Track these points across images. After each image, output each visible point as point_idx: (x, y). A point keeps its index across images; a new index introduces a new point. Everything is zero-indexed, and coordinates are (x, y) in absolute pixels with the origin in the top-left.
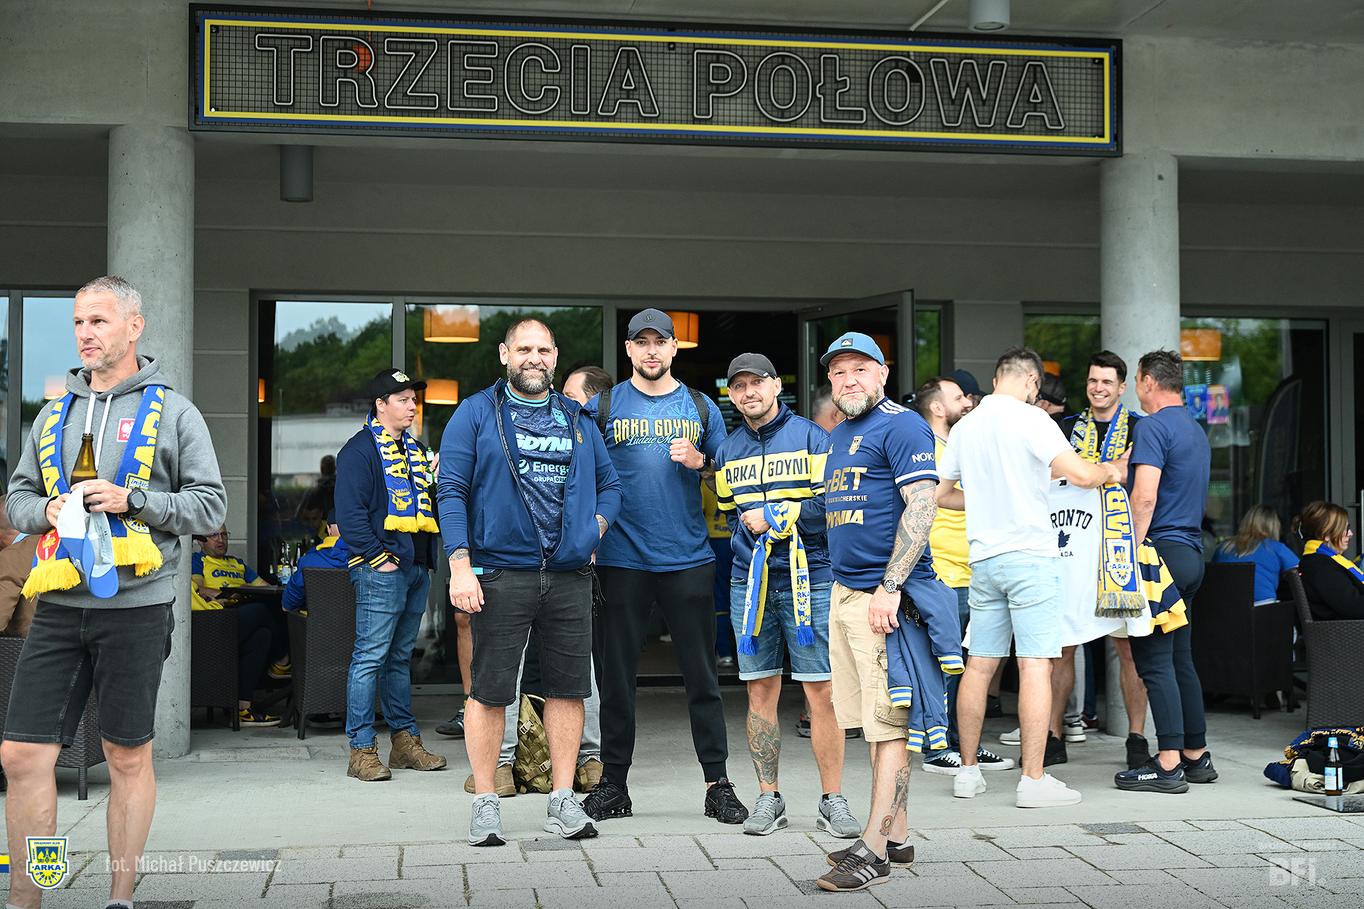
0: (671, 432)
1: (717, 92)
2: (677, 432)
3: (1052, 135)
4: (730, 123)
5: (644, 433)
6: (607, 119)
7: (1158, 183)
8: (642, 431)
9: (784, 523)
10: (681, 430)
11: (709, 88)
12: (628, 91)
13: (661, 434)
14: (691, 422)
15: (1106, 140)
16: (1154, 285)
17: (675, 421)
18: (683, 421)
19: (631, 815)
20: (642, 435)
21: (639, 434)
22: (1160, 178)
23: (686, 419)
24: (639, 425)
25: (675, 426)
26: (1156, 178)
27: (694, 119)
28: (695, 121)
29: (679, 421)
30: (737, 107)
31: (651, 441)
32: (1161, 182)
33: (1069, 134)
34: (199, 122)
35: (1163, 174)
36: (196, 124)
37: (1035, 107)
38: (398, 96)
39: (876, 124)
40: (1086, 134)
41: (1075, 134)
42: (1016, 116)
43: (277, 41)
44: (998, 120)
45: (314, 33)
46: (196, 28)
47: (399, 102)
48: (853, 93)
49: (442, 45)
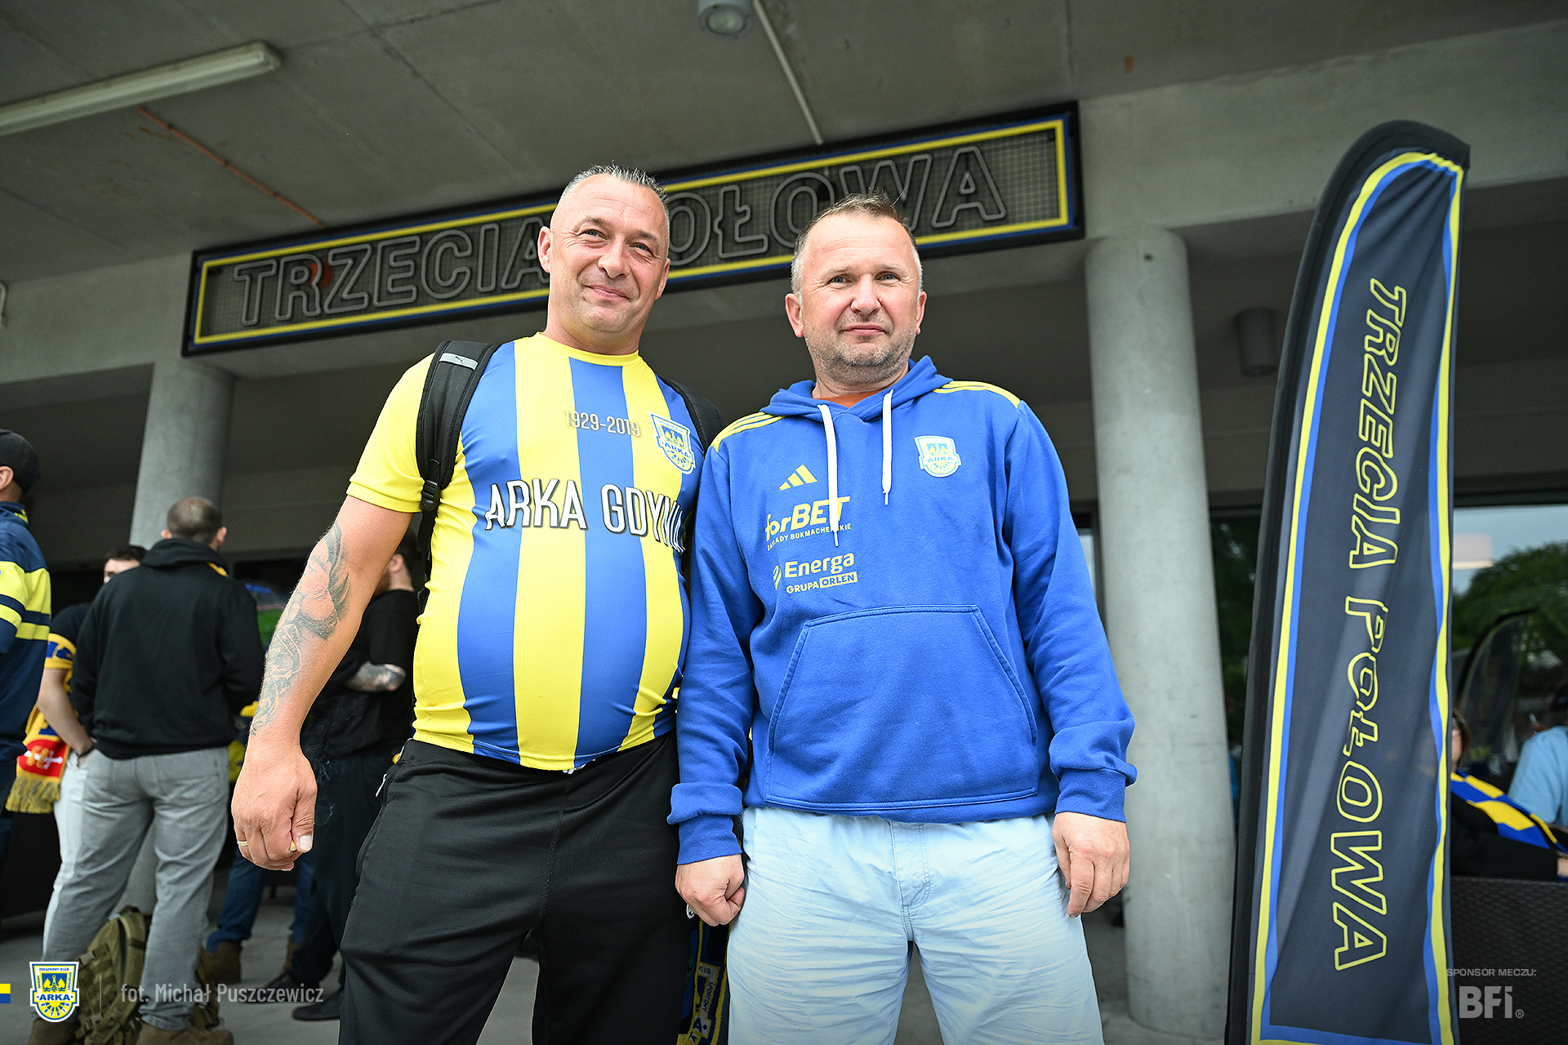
3: (992, 227)
6: (513, 291)
7: (1145, 266)
15: (1063, 220)
16: (1147, 391)
22: (1148, 258)
26: (1142, 260)
32: (1149, 264)
33: (1014, 222)
34: (191, 349)
35: (1152, 252)
36: (189, 350)
37: (968, 198)
38: (338, 300)
39: (781, 249)
40: (1036, 219)
41: (1021, 221)
42: (944, 213)
43: (253, 270)
44: (922, 222)
45: (278, 258)
46: (195, 270)
47: (339, 306)
48: (755, 221)
49: (374, 250)
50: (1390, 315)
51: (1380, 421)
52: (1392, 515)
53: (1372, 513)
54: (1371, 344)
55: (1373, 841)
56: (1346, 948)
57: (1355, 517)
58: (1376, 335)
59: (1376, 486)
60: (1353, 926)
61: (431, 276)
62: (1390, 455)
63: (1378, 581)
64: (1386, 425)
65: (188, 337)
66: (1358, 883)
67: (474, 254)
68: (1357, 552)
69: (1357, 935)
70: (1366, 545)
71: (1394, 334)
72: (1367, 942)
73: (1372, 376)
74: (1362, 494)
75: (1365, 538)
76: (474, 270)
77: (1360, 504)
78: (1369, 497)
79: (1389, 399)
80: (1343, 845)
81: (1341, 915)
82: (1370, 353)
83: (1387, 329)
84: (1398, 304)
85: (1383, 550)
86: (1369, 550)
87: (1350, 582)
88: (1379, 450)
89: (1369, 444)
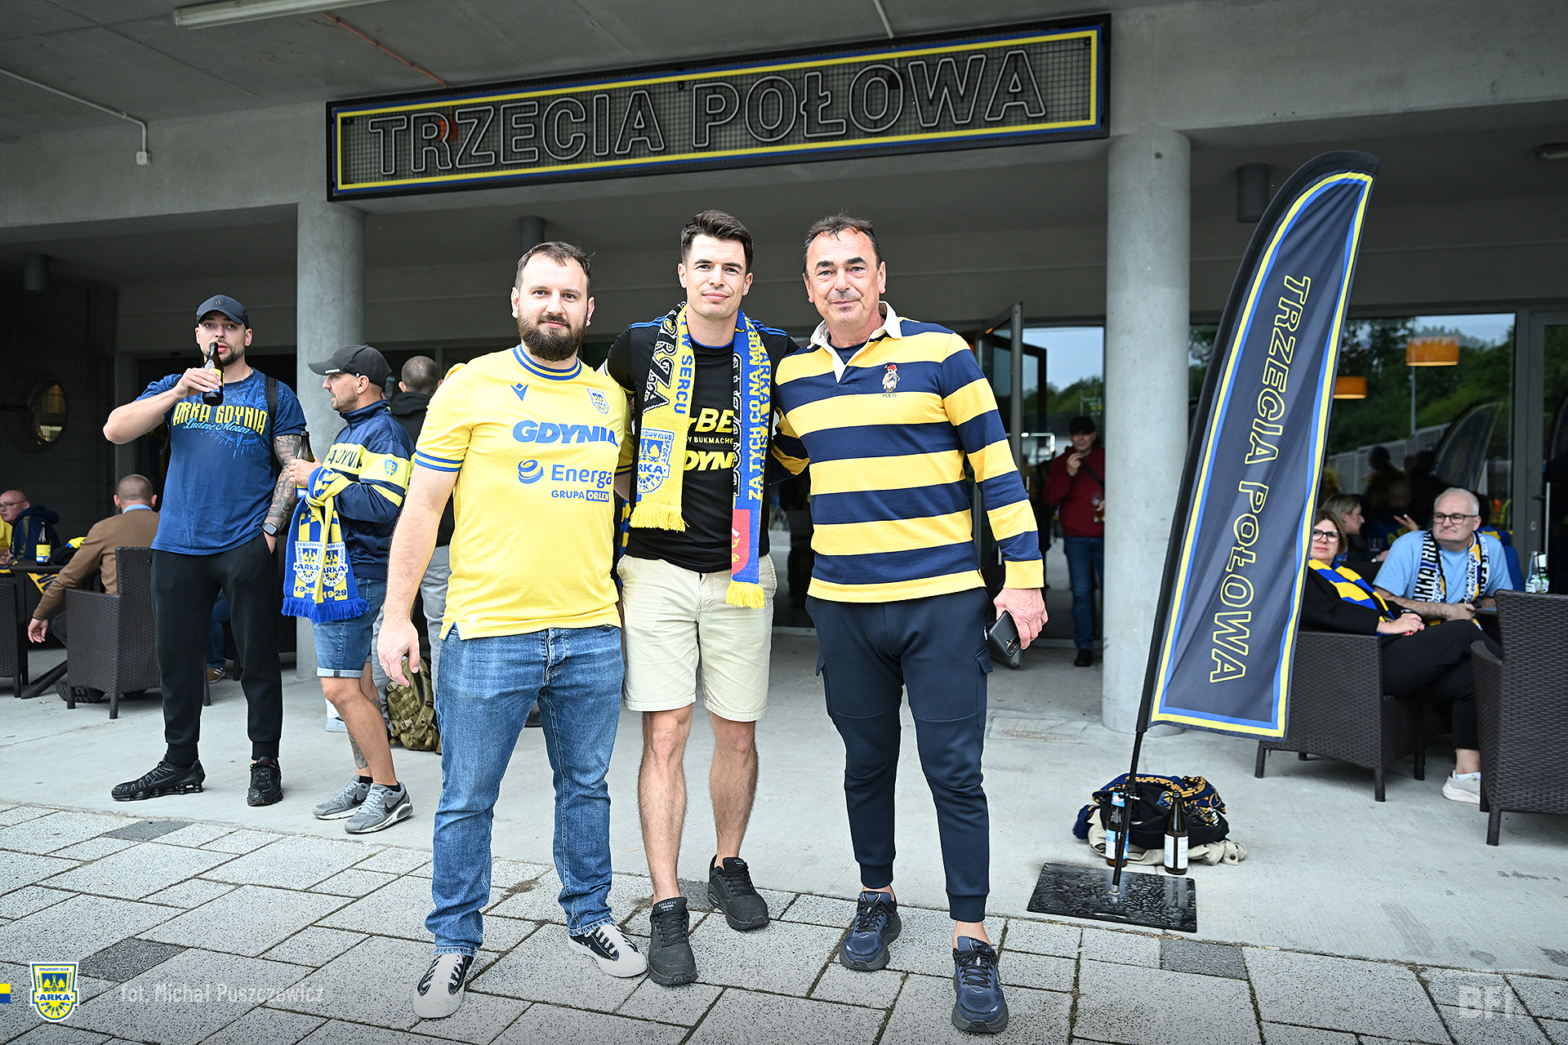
0: (231, 419)
1: (714, 121)
2: (238, 419)
3: (1034, 123)
4: (731, 148)
5: (204, 419)
6: (624, 156)
7: (1156, 162)
8: (202, 416)
9: (321, 491)
10: (242, 419)
11: (708, 118)
12: (640, 129)
13: (221, 421)
14: (257, 411)
15: (1092, 121)
16: (1149, 269)
17: (238, 408)
18: (247, 409)
19: (201, 790)
20: (201, 420)
21: (198, 418)
22: (1158, 156)
23: (250, 407)
24: (200, 409)
25: (237, 413)
26: (1153, 157)
27: (695, 148)
28: (696, 150)
29: (243, 408)
30: (737, 133)
31: (209, 427)
32: (1159, 160)
33: (1052, 120)
34: (335, 194)
35: (1162, 152)
36: (333, 196)
37: (1015, 97)
38: (467, 157)
39: (857, 133)
40: (1071, 119)
41: (1058, 120)
42: (994, 108)
43: (384, 123)
44: (976, 116)
45: (408, 114)
46: (331, 121)
47: (467, 162)
48: (835, 106)
49: (497, 110)
50: (1296, 298)
51: (1279, 369)
52: (1277, 430)
53: (1263, 428)
54: (1280, 320)
55: (1246, 617)
56: (1218, 671)
57: (1253, 433)
58: (1284, 313)
59: (1271, 411)
60: (1224, 661)
61: (550, 139)
62: (1283, 391)
63: (1263, 470)
64: (1284, 371)
65: (331, 184)
66: (1232, 639)
67: (588, 120)
68: (1251, 454)
69: (1226, 665)
70: (1258, 449)
71: (1298, 310)
72: (1232, 669)
73: (1277, 341)
74: (1261, 418)
75: (1257, 444)
76: (589, 135)
77: (1258, 425)
78: (1265, 419)
79: (1288, 355)
80: (1222, 619)
81: (1217, 655)
82: (1278, 327)
83: (1293, 308)
84: (1304, 289)
85: (1268, 452)
86: (1260, 451)
87: (1243, 472)
88: (1276, 389)
89: (1269, 386)
